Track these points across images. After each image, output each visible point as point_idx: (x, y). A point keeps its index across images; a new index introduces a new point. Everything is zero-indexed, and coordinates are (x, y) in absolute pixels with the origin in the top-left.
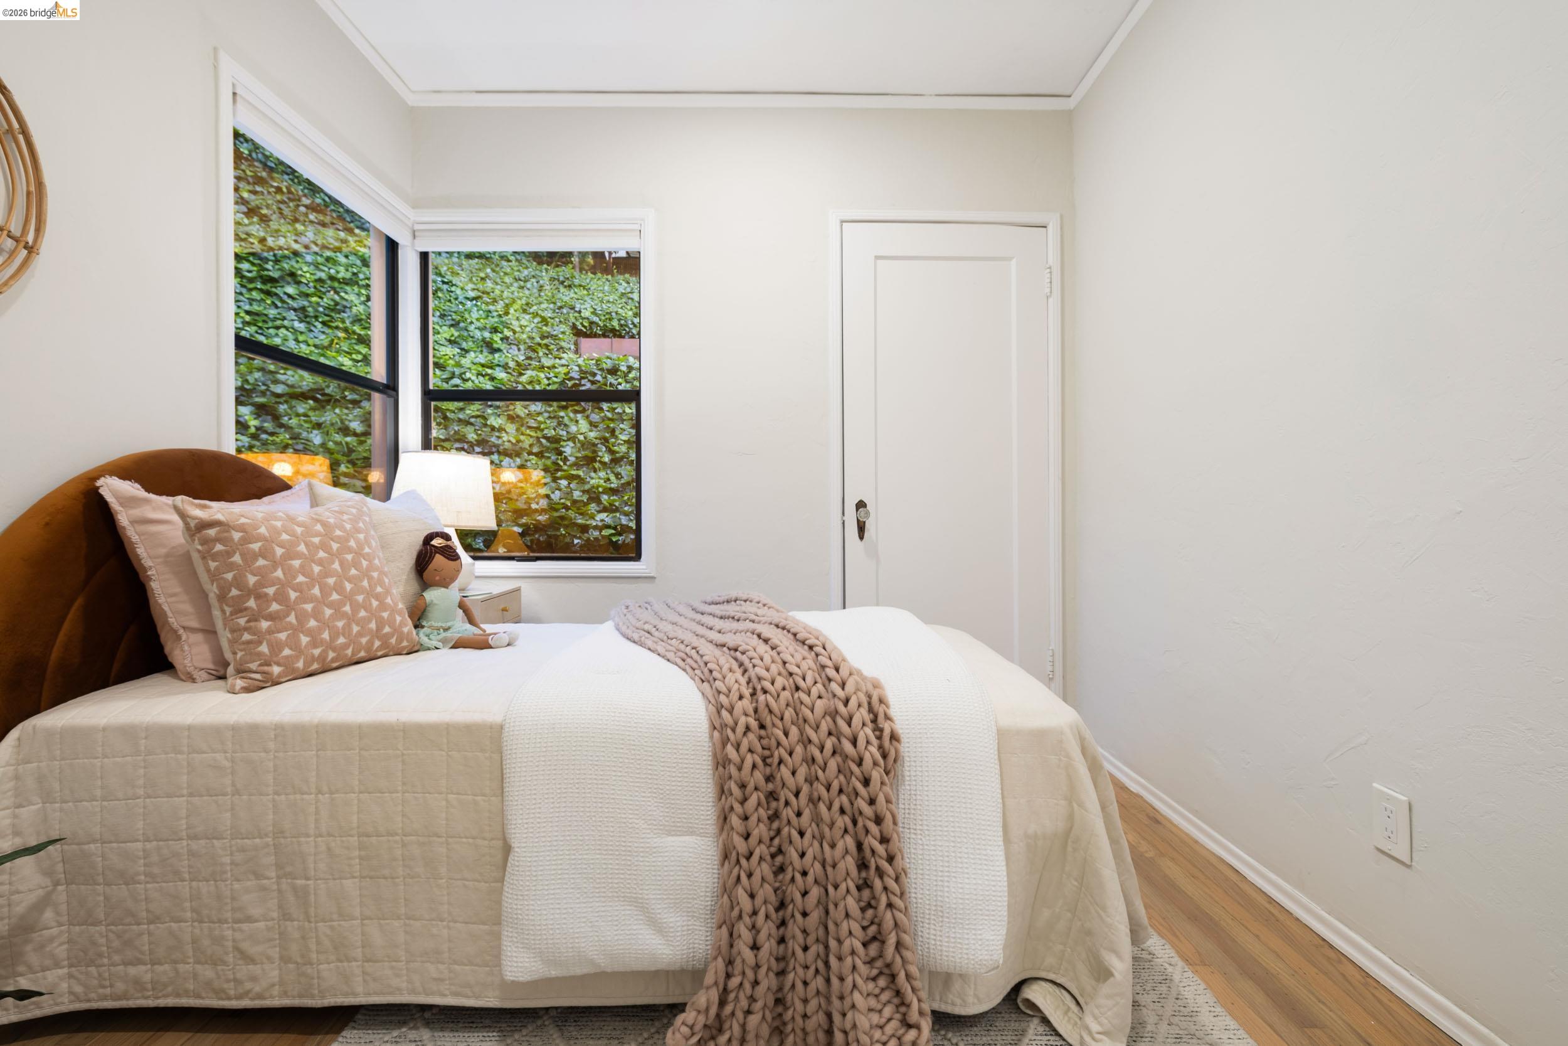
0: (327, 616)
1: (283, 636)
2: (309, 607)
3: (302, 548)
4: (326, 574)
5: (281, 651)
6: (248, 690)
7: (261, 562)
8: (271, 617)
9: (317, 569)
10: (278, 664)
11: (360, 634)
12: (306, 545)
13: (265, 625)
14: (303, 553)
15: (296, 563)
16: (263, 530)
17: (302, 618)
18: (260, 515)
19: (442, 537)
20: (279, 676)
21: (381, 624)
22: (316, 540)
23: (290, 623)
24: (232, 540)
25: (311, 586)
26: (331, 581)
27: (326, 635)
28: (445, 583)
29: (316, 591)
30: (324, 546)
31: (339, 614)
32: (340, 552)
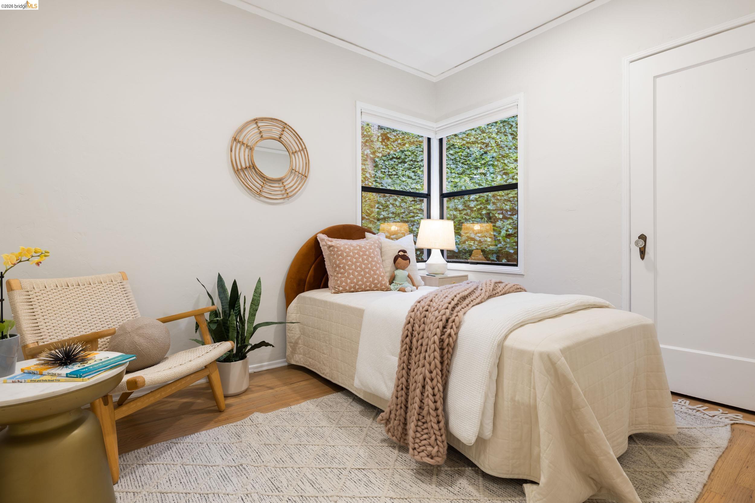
0: (356, 275)
1: (343, 279)
2: (351, 271)
3: (351, 254)
4: (357, 262)
5: (342, 283)
6: (334, 293)
7: (340, 257)
8: (341, 273)
9: (354, 260)
10: (342, 287)
11: (366, 282)
12: (353, 253)
13: (340, 275)
14: (351, 255)
15: (349, 258)
16: (342, 248)
17: (349, 274)
18: (343, 244)
19: (403, 252)
20: (342, 290)
21: (374, 279)
22: (356, 251)
23: (345, 275)
24: (335, 251)
25: (352, 265)
26: (358, 264)
27: (355, 280)
28: (403, 268)
29: (353, 267)
30: (358, 253)
31: (360, 275)
32: (363, 255)
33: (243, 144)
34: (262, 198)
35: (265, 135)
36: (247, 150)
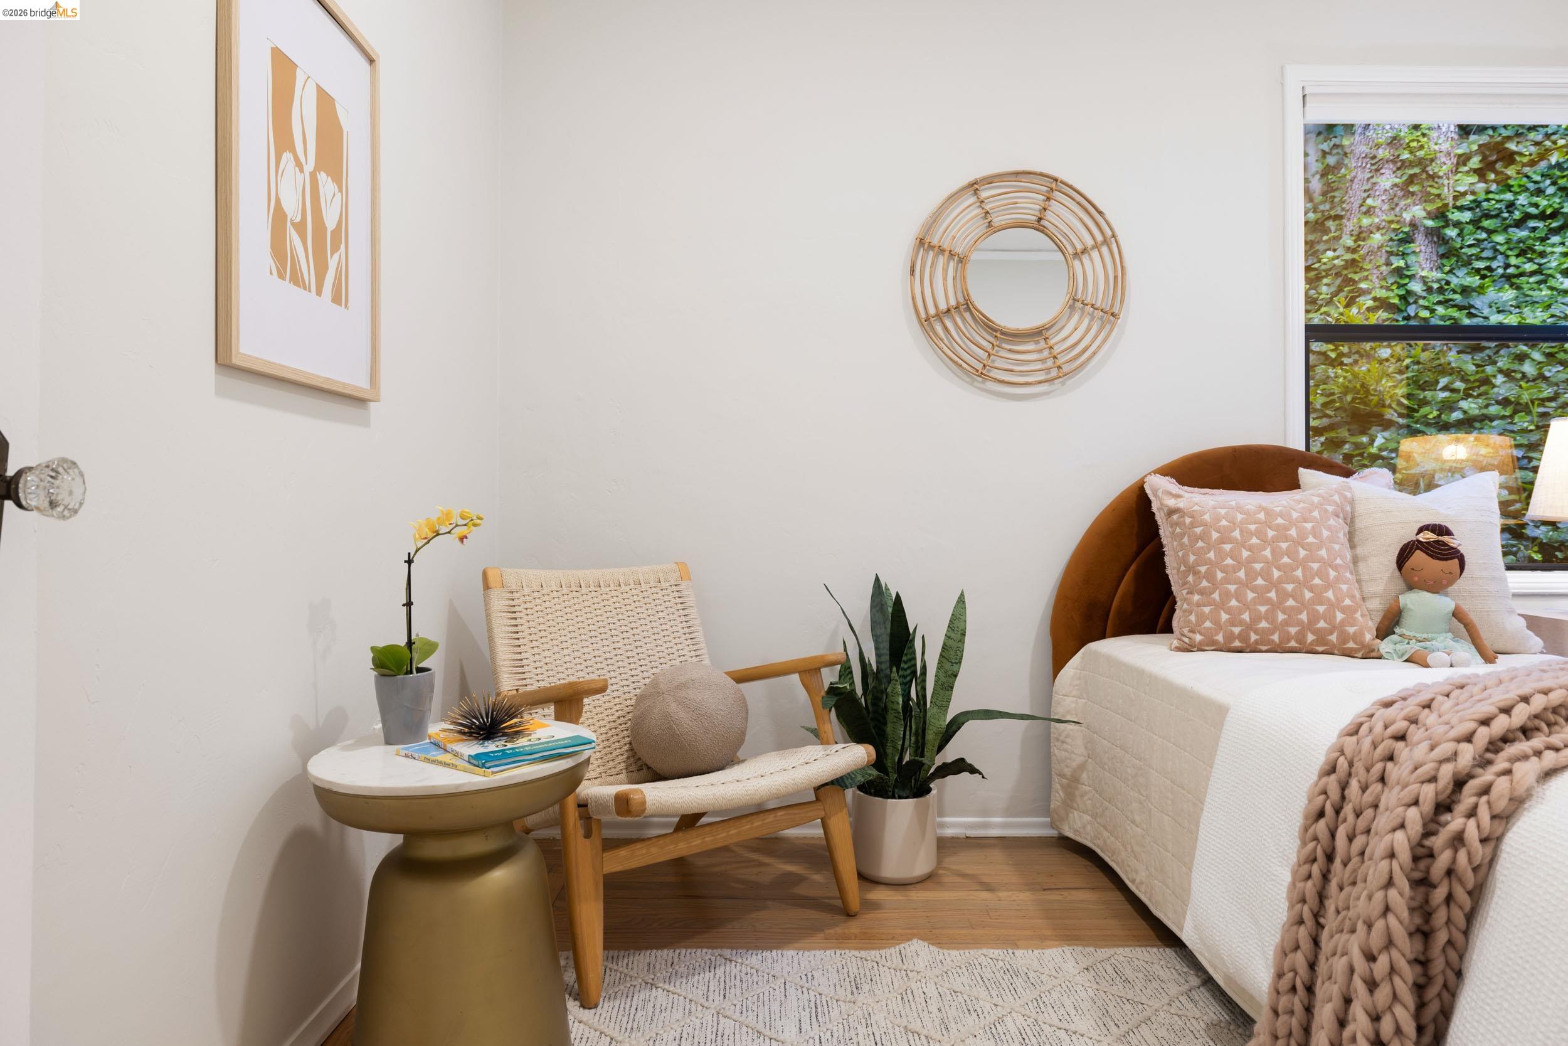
0: (1249, 599)
1: (1207, 610)
2: (1232, 588)
3: (1237, 534)
4: (1252, 560)
5: (1204, 622)
6: (1179, 649)
7: (1200, 544)
8: (1201, 592)
9: (1245, 554)
10: (1201, 634)
11: (1286, 623)
12: (1241, 531)
13: (1196, 597)
14: (1237, 540)
15: (1227, 547)
16: (1207, 517)
17: (1226, 596)
18: (1212, 503)
19: (1433, 531)
20: (1200, 643)
21: (1314, 617)
22: (1253, 527)
23: (1214, 600)
24: (1185, 524)
25: (1236, 570)
26: (1258, 566)
27: (1246, 617)
28: (1437, 587)
29: (1242, 574)
30: (1259, 534)
31: (1262, 599)
32: (1275, 539)
33: (942, 251)
34: (990, 385)
35: (998, 221)
36: (952, 265)
